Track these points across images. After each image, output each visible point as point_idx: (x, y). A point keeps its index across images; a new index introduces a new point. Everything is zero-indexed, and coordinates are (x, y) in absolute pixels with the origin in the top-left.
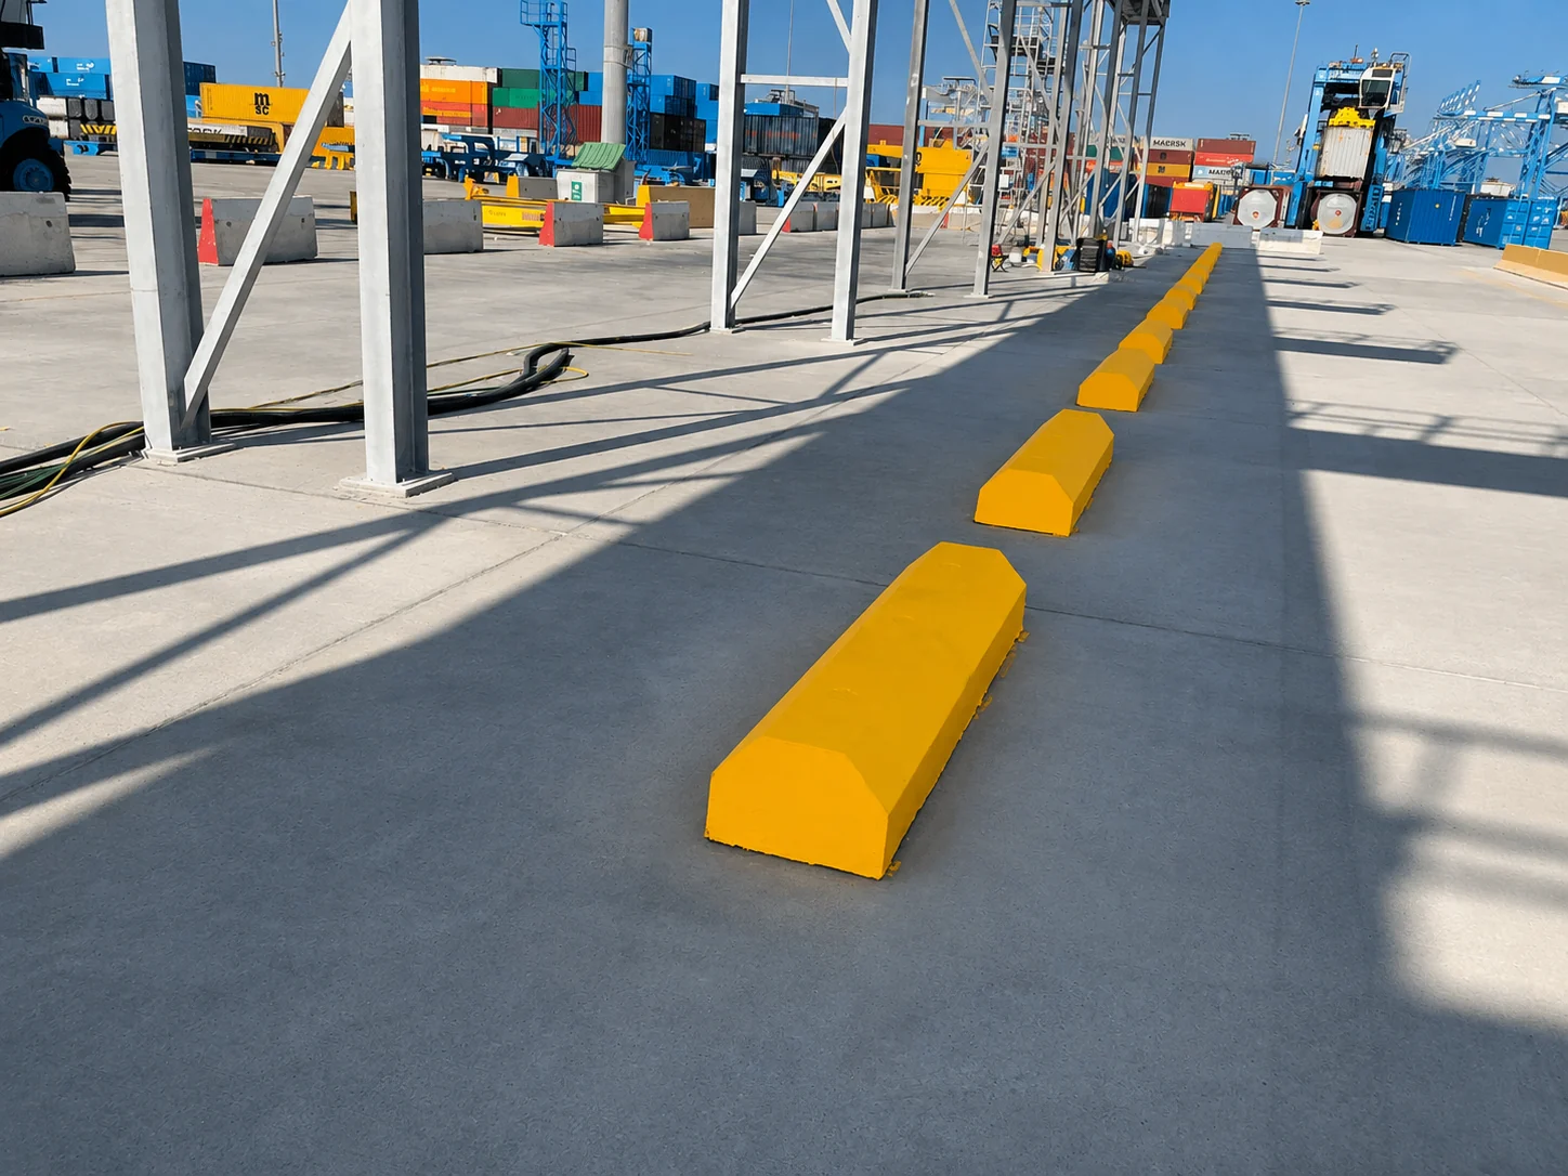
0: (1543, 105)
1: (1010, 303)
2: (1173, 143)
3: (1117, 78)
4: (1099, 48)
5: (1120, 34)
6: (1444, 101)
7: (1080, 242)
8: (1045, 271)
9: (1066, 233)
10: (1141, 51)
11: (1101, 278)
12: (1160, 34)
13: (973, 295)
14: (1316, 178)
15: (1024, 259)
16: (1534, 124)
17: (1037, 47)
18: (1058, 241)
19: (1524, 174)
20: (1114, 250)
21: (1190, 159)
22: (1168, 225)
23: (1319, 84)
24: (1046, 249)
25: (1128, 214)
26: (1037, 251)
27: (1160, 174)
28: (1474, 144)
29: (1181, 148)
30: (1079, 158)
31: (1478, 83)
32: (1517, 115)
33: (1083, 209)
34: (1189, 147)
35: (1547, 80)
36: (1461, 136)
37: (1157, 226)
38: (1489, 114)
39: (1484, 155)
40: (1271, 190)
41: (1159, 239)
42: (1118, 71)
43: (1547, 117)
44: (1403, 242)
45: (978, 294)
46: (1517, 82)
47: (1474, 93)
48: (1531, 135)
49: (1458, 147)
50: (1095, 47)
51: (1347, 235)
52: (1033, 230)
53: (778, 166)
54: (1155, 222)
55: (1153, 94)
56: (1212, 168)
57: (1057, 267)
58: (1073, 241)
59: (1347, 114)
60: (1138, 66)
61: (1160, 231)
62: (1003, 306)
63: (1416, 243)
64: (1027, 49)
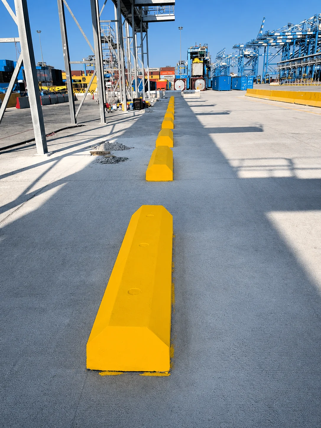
0: (241, 53)
1: (114, 125)
2: (154, 69)
3: (136, 48)
4: (129, 38)
5: (135, 35)
6: (217, 54)
7: (134, 100)
8: (125, 110)
9: (129, 97)
10: (142, 40)
11: (142, 112)
12: (146, 35)
13: (100, 123)
14: (192, 76)
15: (118, 107)
16: (239, 58)
17: (110, 39)
18: (127, 100)
19: (239, 71)
20: (145, 101)
21: (159, 74)
22: (158, 92)
23: (189, 53)
24: (124, 103)
25: (146, 90)
26: (121, 105)
27: (152, 78)
28: (226, 64)
29: (156, 71)
30: (130, 73)
31: (225, 48)
32: (235, 56)
33: (133, 90)
34: (158, 70)
35: (241, 46)
36: (223, 62)
37: (155, 93)
38: (229, 56)
39: (229, 67)
40: (182, 80)
41: (156, 97)
42: (136, 46)
43: (242, 56)
44: (218, 91)
45: (102, 123)
46: (234, 47)
47: (224, 51)
48: (239, 61)
49: (222, 65)
50: (128, 37)
51: (204, 90)
52: (119, 97)
53: (41, 85)
54: (154, 92)
55: (147, 53)
56: (165, 76)
57: (128, 109)
58: (132, 100)
59: (196, 60)
60: (142, 44)
61: (156, 94)
62: (111, 127)
63: (221, 91)
64: (107, 39)
